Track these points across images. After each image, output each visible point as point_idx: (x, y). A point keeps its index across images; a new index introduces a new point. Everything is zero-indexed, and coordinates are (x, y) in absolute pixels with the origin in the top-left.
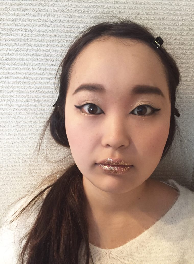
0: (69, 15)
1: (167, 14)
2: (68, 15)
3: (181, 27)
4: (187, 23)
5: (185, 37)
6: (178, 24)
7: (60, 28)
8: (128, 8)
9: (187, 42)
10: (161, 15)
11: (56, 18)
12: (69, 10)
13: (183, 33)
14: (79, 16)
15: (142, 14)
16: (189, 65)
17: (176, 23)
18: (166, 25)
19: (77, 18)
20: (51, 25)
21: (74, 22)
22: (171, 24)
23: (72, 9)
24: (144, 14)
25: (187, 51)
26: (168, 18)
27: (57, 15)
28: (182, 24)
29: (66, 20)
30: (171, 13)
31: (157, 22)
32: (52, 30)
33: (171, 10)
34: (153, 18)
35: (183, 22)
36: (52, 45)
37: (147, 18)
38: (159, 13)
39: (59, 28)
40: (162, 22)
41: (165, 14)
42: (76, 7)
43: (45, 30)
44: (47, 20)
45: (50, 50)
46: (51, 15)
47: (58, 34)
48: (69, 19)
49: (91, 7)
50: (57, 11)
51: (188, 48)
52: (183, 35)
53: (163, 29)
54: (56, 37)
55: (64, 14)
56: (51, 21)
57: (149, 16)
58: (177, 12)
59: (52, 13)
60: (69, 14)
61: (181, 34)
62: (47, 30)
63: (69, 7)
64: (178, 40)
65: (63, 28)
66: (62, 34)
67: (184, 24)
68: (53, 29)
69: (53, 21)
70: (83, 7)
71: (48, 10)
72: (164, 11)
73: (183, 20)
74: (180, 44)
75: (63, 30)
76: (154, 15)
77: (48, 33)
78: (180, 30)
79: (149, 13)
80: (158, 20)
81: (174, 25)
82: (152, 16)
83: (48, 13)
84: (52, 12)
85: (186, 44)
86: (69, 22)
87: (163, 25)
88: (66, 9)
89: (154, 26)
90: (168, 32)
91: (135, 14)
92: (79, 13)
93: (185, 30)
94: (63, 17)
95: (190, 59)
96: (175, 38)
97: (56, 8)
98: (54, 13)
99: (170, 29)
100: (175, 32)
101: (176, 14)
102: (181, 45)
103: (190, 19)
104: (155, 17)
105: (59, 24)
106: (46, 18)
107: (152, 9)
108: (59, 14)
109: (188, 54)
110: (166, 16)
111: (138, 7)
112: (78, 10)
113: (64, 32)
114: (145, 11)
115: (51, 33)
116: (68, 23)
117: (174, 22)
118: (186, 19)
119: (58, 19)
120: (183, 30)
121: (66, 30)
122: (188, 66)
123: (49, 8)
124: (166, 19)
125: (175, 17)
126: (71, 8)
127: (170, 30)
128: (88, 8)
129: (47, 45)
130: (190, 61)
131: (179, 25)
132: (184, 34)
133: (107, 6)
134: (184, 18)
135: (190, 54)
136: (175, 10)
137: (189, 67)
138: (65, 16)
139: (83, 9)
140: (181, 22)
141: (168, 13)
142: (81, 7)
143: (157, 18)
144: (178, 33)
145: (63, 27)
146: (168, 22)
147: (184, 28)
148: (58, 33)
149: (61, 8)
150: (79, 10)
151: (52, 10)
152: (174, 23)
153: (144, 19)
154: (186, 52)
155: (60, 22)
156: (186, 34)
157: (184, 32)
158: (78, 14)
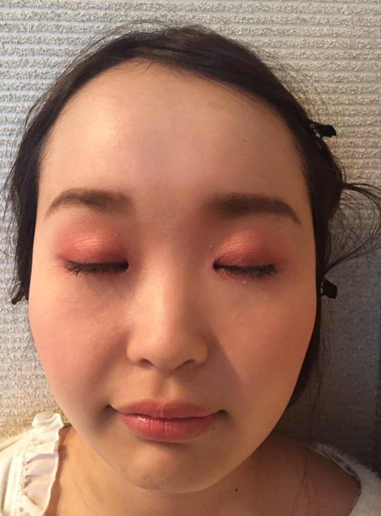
0: (61, 26)
1: (294, 21)
2: (58, 27)
3: (330, 51)
4: (343, 42)
5: (342, 75)
6: (324, 45)
7: (40, 58)
8: (201, 8)
9: (346, 86)
10: (282, 24)
11: (28, 35)
12: (59, 15)
13: (336, 64)
14: (84, 29)
15: (235, 23)
16: (353, 140)
17: (317, 43)
18: (294, 46)
19: (80, 33)
20: (16, 50)
21: (72, 41)
22: (307, 44)
23: (66, 13)
24: (241, 21)
25: (346, 107)
26: (298, 31)
27: (32, 27)
28: (331, 44)
29: (54, 38)
30: (304, 20)
31: (271, 39)
32: (21, 61)
33: (305, 12)
34: (263, 30)
35: (334, 40)
36: (21, 96)
37: (248, 31)
38: (275, 19)
39: (36, 57)
40: (285, 41)
41: (290, 22)
42: (77, 9)
43: (4, 62)
44: (7, 39)
45: (18, 109)
46: (17, 27)
47: (35, 72)
48: (61, 36)
49: (113, 8)
50: (30, 17)
51: (349, 100)
52: (335, 70)
53: (287, 57)
54: (30, 77)
55: (49, 25)
56: (16, 41)
57: (254, 27)
58: (318, 17)
59: (19, 23)
60: (59, 24)
61: (330, 66)
62: (7, 63)
63: (59, 8)
64: (324, 81)
65: (46, 58)
66: (45, 70)
67: (337, 44)
68: (22, 59)
69: (22, 42)
70: (93, 8)
71: (10, 15)
72: (287, 15)
73: (335, 35)
74: (329, 89)
75: (46, 61)
76: (263, 23)
77: (9, 70)
78: (328, 58)
79: (252, 19)
80: (275, 35)
81: (313, 47)
82: (260, 26)
83: (9, 23)
84: (18, 20)
85: (344, 90)
86: (61, 42)
87: (286, 46)
88: (53, 12)
89: (264, 49)
90: (300, 64)
91: (219, 22)
92: (83, 21)
93: (340, 57)
94: (45, 31)
95: (355, 126)
96: (317, 76)
97: (28, 11)
98: (25, 23)
99: (304, 56)
100: (315, 63)
101: (317, 21)
102: (332, 93)
103: (350, 33)
104: (267, 29)
105: (37, 47)
106: (6, 35)
107: (259, 10)
108: (36, 24)
109: (350, 114)
110: (293, 27)
111: (225, 7)
112: (81, 14)
113: (49, 66)
114: (241, 16)
115: (19, 70)
116: (59, 45)
117: (312, 40)
118: (341, 32)
119: (35, 35)
120: (336, 58)
121: (53, 62)
122: (351, 143)
123: (12, 11)
124: (294, 33)
125: (314, 29)
126: (65, 11)
127: (304, 58)
128: (106, 9)
129: (9, 97)
130: (356, 129)
131: (326, 46)
132: (337, 67)
133: (152, 4)
134: (336, 30)
135: (356, 113)
136: (314, 13)
137: (355, 145)
138: (50, 28)
139: (92, 12)
140: (330, 40)
141: (298, 19)
142: (89, 8)
143: (272, 30)
144: (324, 65)
145: (46, 54)
146: (299, 41)
147: (337, 54)
148: (36, 68)
149: (39, 11)
150: (84, 15)
151: (19, 16)
152: (314, 42)
153: (240, 33)
154: (346, 110)
155: (39, 43)
156: (343, 68)
157: (339, 63)
158: (82, 25)
